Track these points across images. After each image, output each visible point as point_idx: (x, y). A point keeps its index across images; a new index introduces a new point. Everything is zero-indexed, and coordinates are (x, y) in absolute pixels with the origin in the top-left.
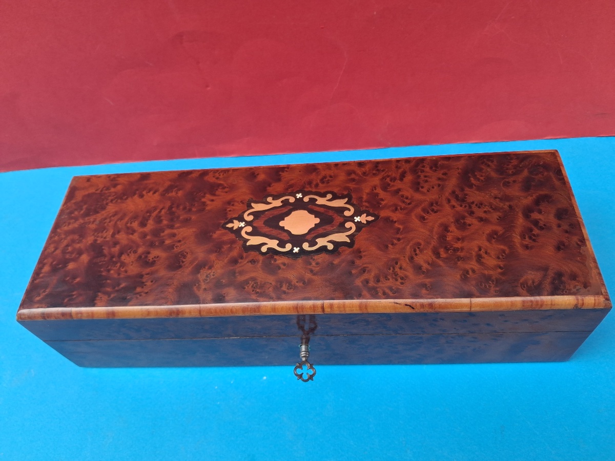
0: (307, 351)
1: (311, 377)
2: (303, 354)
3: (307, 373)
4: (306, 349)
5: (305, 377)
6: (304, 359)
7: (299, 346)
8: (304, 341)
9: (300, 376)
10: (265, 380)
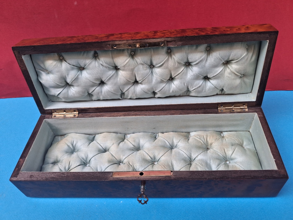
0: (144, 189)
1: (146, 202)
2: (142, 190)
3: (144, 200)
4: (143, 187)
5: (143, 202)
6: (142, 193)
7: (140, 186)
8: (143, 183)
9: (140, 201)
10: (121, 203)
